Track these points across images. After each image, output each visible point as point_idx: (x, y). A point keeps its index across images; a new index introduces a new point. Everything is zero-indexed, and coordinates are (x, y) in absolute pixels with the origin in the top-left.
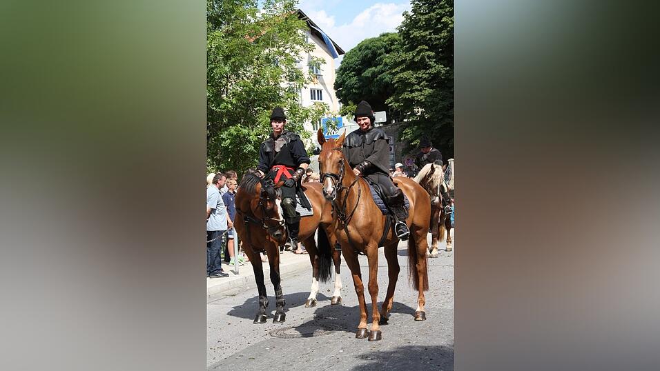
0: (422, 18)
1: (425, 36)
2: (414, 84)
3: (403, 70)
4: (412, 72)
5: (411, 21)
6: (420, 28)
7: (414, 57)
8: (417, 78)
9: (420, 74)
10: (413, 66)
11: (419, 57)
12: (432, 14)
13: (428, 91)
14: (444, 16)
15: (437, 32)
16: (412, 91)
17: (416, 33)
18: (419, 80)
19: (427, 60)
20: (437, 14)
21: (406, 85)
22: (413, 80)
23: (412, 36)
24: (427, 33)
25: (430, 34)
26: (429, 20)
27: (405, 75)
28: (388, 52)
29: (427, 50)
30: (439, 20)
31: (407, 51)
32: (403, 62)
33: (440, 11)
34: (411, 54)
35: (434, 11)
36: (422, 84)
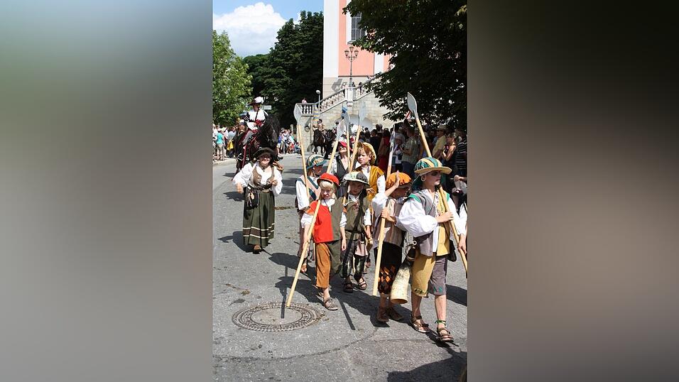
0: (280, 52)
1: (280, 62)
3: (270, 77)
4: (274, 79)
5: (274, 53)
6: (279, 57)
8: (277, 82)
9: (278, 80)
10: (275, 76)
11: (278, 72)
13: (281, 90)
14: (291, 53)
15: (288, 60)
17: (277, 59)
19: (282, 74)
20: (288, 52)
21: (270, 85)
22: (275, 83)
23: (275, 60)
24: (282, 60)
25: (284, 61)
26: (284, 54)
27: (271, 80)
28: (261, 65)
29: (282, 69)
30: (288, 55)
31: (273, 67)
32: (270, 73)
34: (275, 70)
35: (286, 49)
36: (279, 85)
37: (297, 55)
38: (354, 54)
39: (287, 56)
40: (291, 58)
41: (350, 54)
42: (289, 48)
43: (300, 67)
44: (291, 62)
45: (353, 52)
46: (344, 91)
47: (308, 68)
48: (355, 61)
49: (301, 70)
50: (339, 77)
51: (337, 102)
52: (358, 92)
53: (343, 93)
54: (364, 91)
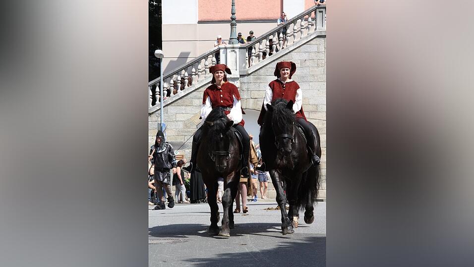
50: (200, 22)
51: (200, 79)
52: (250, 55)
53: (214, 59)
54: (264, 54)
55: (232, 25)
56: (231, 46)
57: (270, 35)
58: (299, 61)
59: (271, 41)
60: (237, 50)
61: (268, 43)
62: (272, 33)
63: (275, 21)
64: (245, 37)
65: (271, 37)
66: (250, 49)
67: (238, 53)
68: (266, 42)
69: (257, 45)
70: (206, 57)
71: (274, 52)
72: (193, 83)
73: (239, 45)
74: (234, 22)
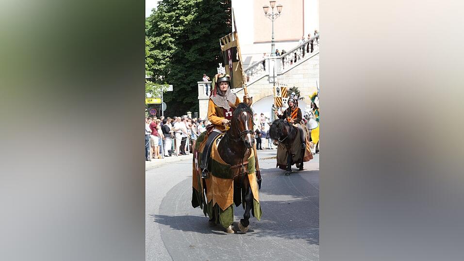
0: (166, 14)
1: (166, 27)
2: (161, 60)
3: (153, 49)
4: (159, 51)
5: (158, 16)
6: (164, 21)
7: (161, 41)
8: (163, 55)
9: (167, 53)
10: (160, 47)
11: (165, 42)
12: (173, 13)
14: (181, 15)
15: (177, 25)
16: (159, 64)
17: (162, 25)
18: (164, 57)
19: (170, 44)
20: (176, 13)
22: (161, 57)
23: (159, 27)
24: (170, 25)
25: (172, 26)
26: (171, 17)
27: (155, 52)
29: (169, 37)
30: (177, 18)
31: (155, 36)
32: (152, 43)
33: (178, 11)
34: (158, 39)
35: (174, 10)
36: (166, 59)
37: (190, 17)
38: (276, 11)
39: (176, 20)
40: (182, 22)
41: (270, 11)
42: (178, 9)
43: (194, 33)
44: (181, 28)
45: (275, 8)
46: (264, 63)
47: (206, 35)
48: (278, 20)
49: (196, 37)
50: (255, 43)
51: (254, 78)
52: (283, 62)
53: (262, 65)
54: (291, 61)
55: (272, 45)
56: (272, 57)
57: (295, 50)
58: (312, 66)
59: (295, 54)
60: (275, 60)
61: (294, 55)
62: (297, 49)
63: (298, 41)
64: (280, 52)
65: (295, 51)
66: (283, 58)
67: (276, 62)
68: (293, 55)
69: (287, 56)
70: (257, 65)
71: (297, 60)
72: (250, 80)
73: (277, 57)
74: (273, 43)
